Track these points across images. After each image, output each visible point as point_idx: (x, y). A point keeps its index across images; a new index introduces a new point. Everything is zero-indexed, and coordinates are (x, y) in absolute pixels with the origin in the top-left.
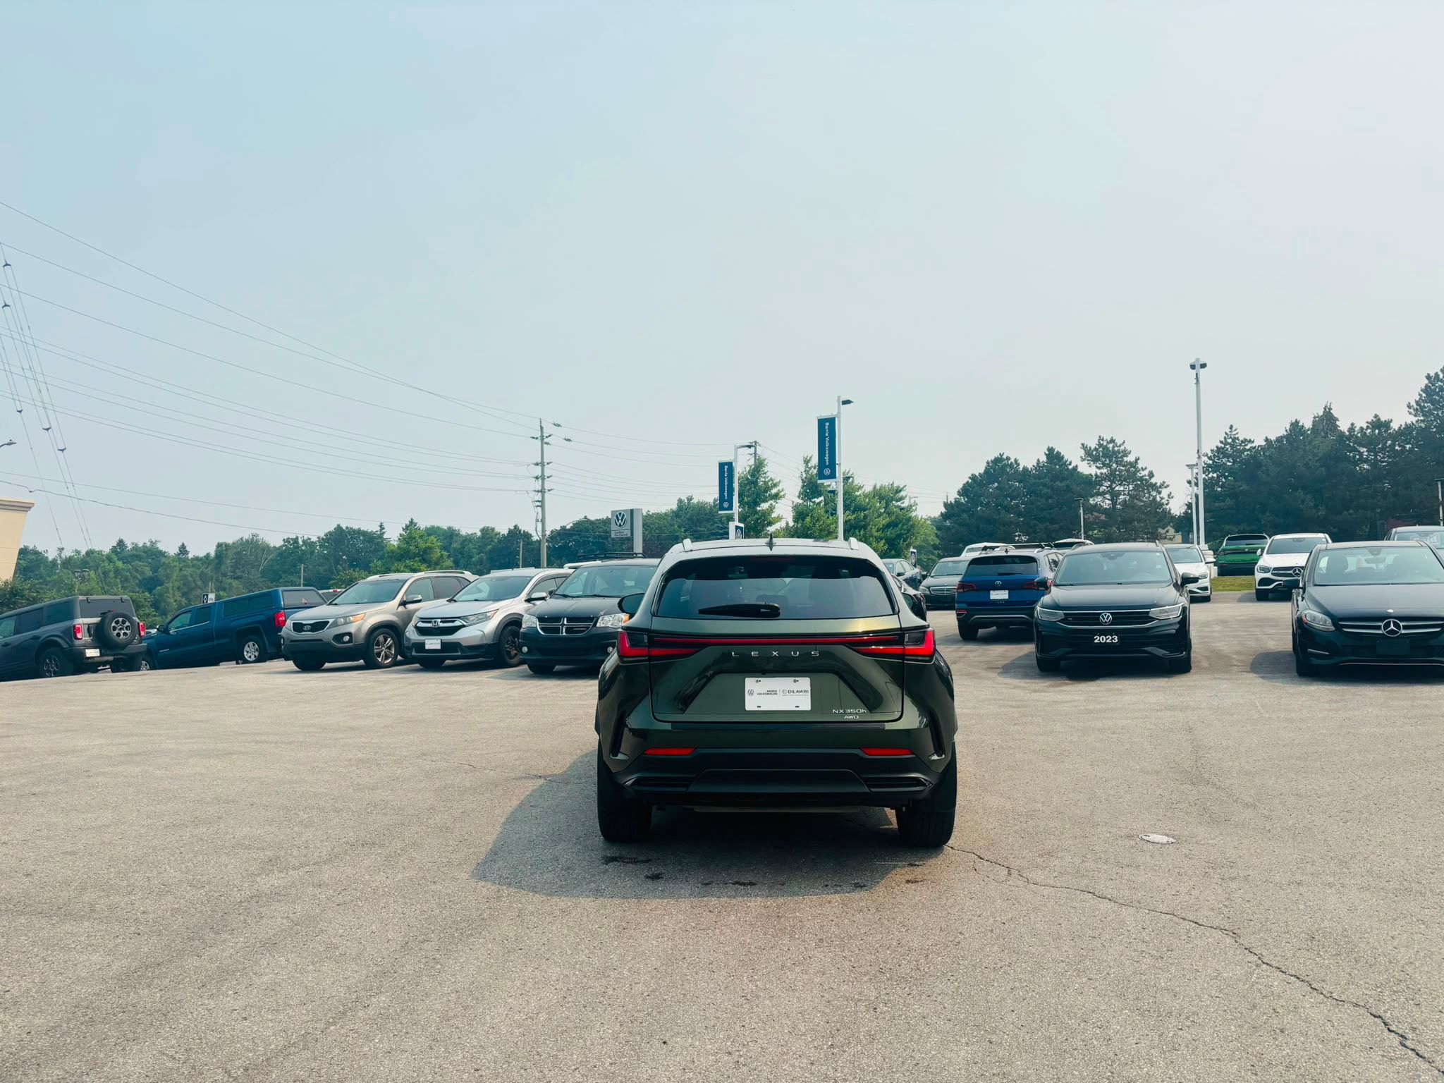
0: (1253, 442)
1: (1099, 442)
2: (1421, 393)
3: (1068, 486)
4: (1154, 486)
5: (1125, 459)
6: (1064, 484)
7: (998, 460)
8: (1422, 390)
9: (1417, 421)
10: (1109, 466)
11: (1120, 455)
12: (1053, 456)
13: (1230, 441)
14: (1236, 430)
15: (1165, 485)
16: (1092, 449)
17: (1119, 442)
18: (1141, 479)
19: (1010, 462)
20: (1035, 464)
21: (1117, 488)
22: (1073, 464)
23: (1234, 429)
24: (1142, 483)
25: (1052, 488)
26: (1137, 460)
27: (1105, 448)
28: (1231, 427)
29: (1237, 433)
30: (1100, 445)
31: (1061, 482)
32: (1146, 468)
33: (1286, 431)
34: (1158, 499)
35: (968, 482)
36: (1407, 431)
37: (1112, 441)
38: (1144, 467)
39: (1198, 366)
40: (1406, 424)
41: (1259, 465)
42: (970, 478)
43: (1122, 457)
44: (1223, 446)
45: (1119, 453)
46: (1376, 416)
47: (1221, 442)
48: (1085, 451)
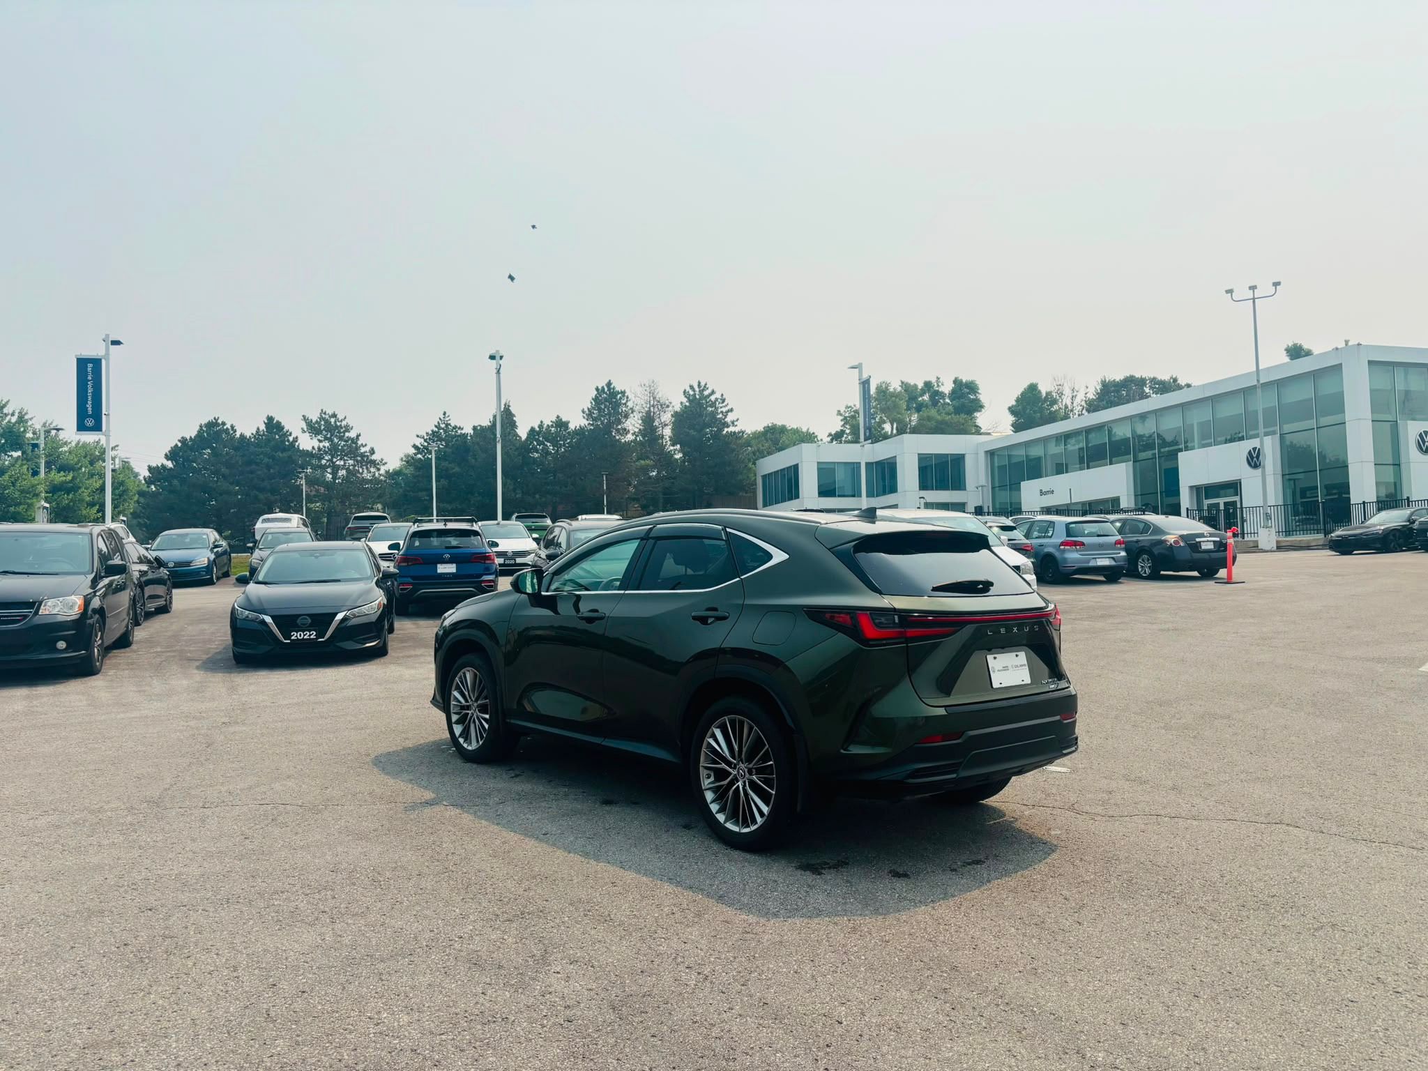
0: (462, 429)
1: (321, 416)
2: (592, 401)
3: (290, 457)
4: (373, 463)
5: (347, 434)
6: (285, 454)
7: (212, 425)
8: (593, 399)
9: (589, 424)
10: (330, 440)
11: (342, 430)
12: (273, 426)
13: (443, 426)
14: (449, 416)
15: (383, 462)
16: (314, 421)
17: (340, 417)
18: (362, 455)
19: (225, 427)
20: (254, 433)
21: (338, 463)
22: (294, 435)
23: (447, 415)
24: (362, 459)
25: (273, 458)
26: (358, 436)
27: (327, 422)
28: (445, 414)
29: (450, 420)
30: (321, 418)
31: (282, 453)
32: (366, 445)
33: (490, 422)
34: (377, 475)
35: (176, 445)
36: (580, 432)
37: (334, 416)
38: (364, 444)
39: (498, 358)
40: (580, 427)
41: (467, 450)
42: (179, 441)
43: (344, 432)
44: (437, 429)
45: (342, 428)
46: (558, 417)
47: (436, 426)
48: (306, 423)
